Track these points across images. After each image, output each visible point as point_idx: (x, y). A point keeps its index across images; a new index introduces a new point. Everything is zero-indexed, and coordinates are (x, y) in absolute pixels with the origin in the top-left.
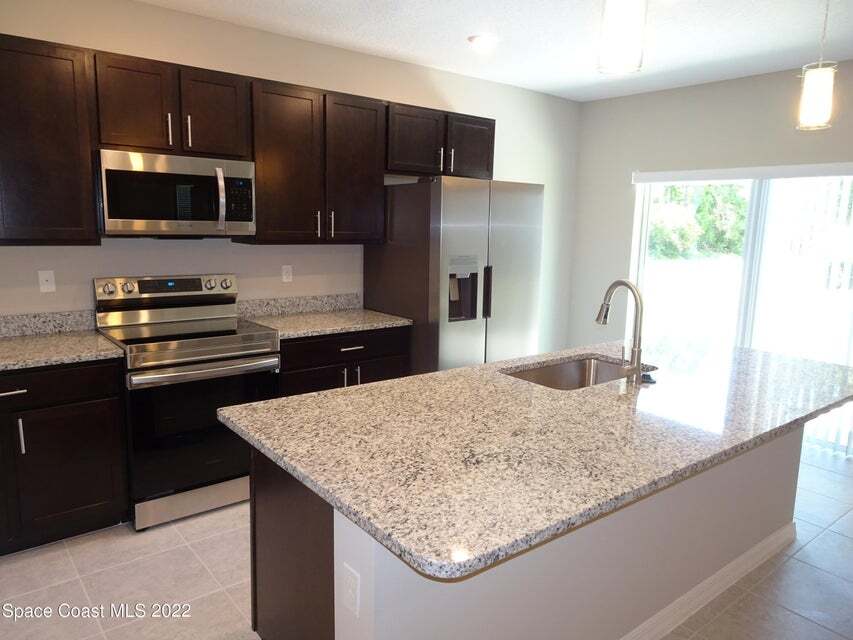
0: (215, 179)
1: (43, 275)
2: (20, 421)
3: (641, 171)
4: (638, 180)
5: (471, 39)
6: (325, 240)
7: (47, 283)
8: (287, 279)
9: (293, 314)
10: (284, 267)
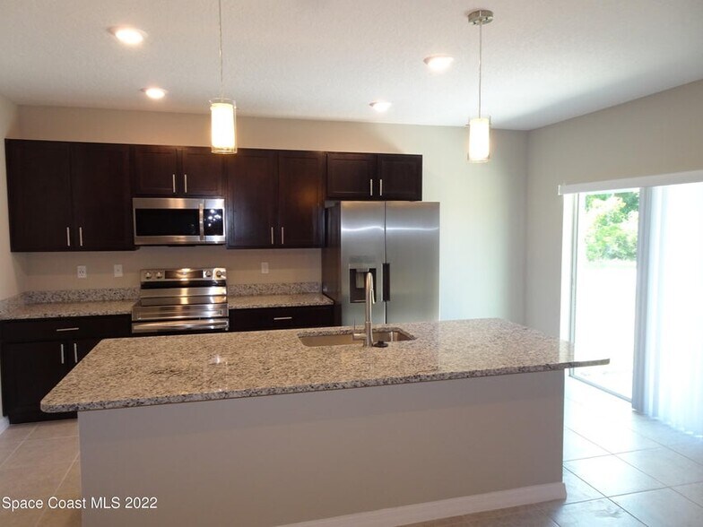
0: (198, 210)
1: (116, 267)
2: (75, 345)
3: (567, 184)
4: (563, 192)
5: (372, 105)
6: (277, 246)
7: (118, 273)
8: (265, 271)
9: (268, 295)
10: (263, 263)
